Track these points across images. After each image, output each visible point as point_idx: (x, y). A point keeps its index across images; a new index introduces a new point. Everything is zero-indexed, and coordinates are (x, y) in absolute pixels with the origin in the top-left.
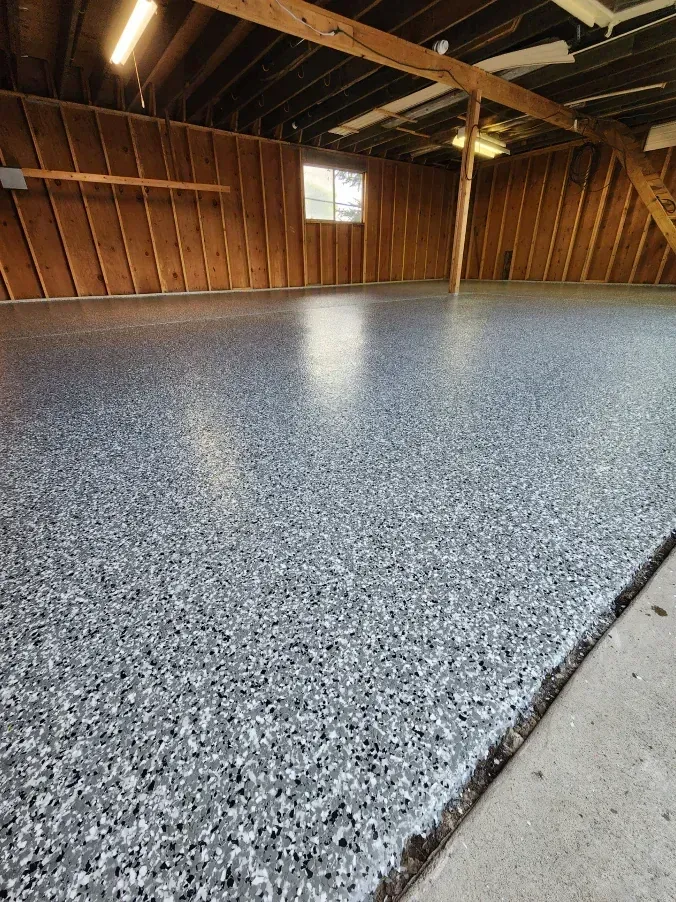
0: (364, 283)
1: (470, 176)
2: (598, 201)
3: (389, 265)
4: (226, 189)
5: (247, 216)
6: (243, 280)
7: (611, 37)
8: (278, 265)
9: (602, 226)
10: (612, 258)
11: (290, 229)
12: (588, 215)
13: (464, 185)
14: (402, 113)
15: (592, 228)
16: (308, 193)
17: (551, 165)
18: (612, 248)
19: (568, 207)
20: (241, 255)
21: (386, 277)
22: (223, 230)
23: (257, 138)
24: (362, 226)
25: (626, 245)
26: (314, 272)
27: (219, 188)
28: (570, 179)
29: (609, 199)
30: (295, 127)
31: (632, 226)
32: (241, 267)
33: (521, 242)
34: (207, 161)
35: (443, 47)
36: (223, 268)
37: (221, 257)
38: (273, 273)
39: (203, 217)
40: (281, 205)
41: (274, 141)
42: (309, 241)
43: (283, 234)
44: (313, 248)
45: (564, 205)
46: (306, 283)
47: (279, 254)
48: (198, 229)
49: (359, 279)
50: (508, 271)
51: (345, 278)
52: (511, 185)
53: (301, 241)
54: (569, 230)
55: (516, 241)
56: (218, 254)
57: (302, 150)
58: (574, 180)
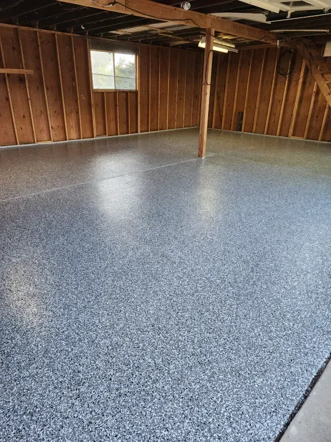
0: (139, 133)
1: (209, 82)
2: (297, 84)
3: (157, 119)
4: (30, 72)
5: (47, 89)
6: (45, 135)
7: (290, 18)
8: (73, 123)
9: (300, 102)
10: (308, 123)
11: (81, 97)
12: (291, 93)
13: (206, 88)
14: (162, 29)
15: (294, 102)
16: (94, 70)
17: (267, 56)
18: (307, 117)
19: (278, 86)
20: (43, 117)
21: (155, 128)
22: (28, 99)
23: (53, 32)
24: (136, 92)
25: (316, 114)
26: (101, 127)
27: (25, 71)
28: (278, 72)
29: (304, 83)
30: (83, 28)
31: (319, 103)
32: (43, 126)
33: (248, 106)
34: (14, 49)
35: (187, 7)
36: (28, 127)
37: (26, 118)
38: (69, 130)
39: (11, 90)
40: (74, 80)
41: (67, 34)
42: (97, 105)
43: (76, 101)
44: (99, 110)
45: (276, 84)
46: (95, 135)
47: (73, 115)
48: (7, 99)
49: (135, 131)
50: (241, 125)
51: (125, 130)
52: (241, 67)
53: (90, 104)
54: (280, 101)
55: (246, 106)
56: (24, 117)
57: (88, 40)
58: (280, 72)
